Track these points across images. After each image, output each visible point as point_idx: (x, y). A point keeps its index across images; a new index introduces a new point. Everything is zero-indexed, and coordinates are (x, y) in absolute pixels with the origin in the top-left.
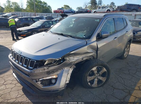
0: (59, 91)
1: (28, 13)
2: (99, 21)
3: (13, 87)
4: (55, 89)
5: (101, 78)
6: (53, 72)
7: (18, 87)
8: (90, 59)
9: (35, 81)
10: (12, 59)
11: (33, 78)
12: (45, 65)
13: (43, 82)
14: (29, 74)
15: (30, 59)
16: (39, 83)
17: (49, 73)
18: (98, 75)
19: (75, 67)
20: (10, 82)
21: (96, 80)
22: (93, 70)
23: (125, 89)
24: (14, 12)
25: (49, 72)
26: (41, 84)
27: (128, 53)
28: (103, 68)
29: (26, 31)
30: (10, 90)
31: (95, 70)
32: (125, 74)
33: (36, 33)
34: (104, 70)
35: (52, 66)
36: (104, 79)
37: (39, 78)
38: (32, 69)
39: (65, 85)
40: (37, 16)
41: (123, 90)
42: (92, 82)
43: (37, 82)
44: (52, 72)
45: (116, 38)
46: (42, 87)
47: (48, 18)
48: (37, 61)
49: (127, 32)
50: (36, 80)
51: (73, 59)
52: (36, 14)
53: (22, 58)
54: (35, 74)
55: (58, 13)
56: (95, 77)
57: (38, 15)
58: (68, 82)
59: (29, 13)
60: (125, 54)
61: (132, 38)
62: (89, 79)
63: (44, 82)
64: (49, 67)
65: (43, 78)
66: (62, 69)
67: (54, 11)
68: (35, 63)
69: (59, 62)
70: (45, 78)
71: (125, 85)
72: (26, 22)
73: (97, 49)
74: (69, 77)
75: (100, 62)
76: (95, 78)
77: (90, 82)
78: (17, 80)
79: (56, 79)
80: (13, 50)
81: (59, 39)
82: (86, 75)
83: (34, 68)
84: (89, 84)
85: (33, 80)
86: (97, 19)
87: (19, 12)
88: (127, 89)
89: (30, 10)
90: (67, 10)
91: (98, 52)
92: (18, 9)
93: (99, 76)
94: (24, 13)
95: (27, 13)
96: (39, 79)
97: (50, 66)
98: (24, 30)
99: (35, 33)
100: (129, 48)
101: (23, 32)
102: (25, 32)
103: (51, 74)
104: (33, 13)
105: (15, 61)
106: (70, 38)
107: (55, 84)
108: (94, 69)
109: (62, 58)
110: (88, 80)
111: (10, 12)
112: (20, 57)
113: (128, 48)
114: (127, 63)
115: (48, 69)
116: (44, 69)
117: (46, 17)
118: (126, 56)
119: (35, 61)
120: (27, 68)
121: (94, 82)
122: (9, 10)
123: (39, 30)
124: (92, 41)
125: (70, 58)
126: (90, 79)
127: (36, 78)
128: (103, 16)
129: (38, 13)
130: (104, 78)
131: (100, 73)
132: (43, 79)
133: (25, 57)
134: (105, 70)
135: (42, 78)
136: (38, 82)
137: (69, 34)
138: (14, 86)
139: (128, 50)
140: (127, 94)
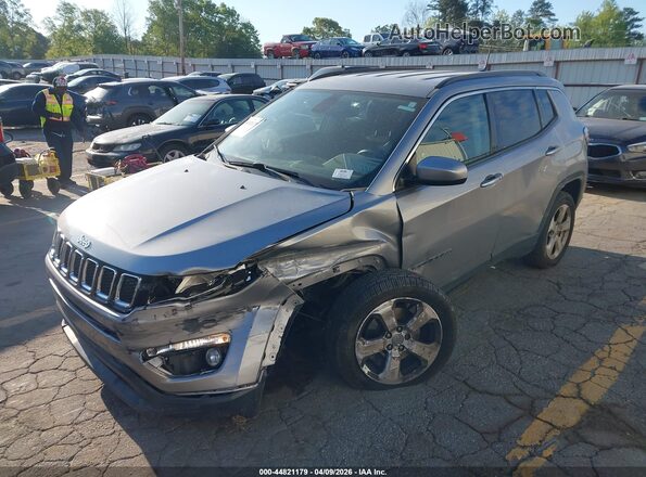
0: (234, 397)
1: (151, 58)
2: (413, 110)
3: (65, 381)
4: (220, 390)
5: (416, 348)
6: (211, 320)
7: (84, 384)
8: (372, 267)
9: (139, 355)
10: (59, 269)
11: (132, 344)
12: (179, 295)
13: (171, 361)
14: (115, 327)
15: (120, 271)
16: (157, 363)
17: (193, 326)
18: (403, 334)
19: (302, 302)
20: (56, 361)
21: (395, 353)
22: (379, 315)
23: (517, 391)
24: (91, 54)
25: (196, 320)
26: (163, 366)
27: (565, 239)
28: (420, 304)
29: (136, 146)
30: (52, 392)
31: (389, 314)
32: (536, 331)
33: (177, 153)
34: (426, 315)
35: (204, 298)
36: (430, 353)
37: (157, 345)
38: (128, 308)
39: (260, 371)
40: (190, 76)
41: (505, 397)
42: (378, 362)
43: (146, 358)
44: (207, 321)
45: (490, 178)
46: (169, 381)
47: (239, 81)
48: (147, 279)
49: (551, 149)
50: (144, 350)
51: (294, 268)
52: (189, 61)
53: (91, 265)
54: (137, 329)
55: (286, 55)
56: (389, 341)
57: (194, 67)
58: (270, 361)
59: (155, 58)
60: (549, 247)
61: (581, 173)
62: (364, 348)
63: (175, 361)
64: (192, 300)
65: (172, 344)
66: (249, 310)
67: (265, 48)
68: (138, 286)
69: (234, 282)
70: (180, 347)
71: (521, 379)
72: (140, 104)
73: (397, 227)
74: (276, 340)
75: (408, 280)
76: (391, 347)
77: (368, 361)
78: (80, 355)
79: (224, 350)
80: (63, 236)
81: (243, 187)
82: (351, 335)
83: (133, 307)
84: (366, 370)
85: (131, 351)
86: (407, 99)
87: (110, 57)
88: (523, 393)
89: (162, 47)
90: (327, 42)
91: (404, 239)
92: (107, 41)
93: (408, 337)
94: (132, 58)
95: (146, 59)
96: (156, 349)
97: (196, 299)
98: (125, 141)
99: (173, 155)
100: (569, 219)
101: (122, 148)
102: (130, 148)
103: (202, 330)
104: (174, 60)
105: (68, 278)
106: (290, 184)
107: (218, 367)
108: (384, 309)
109: (249, 266)
110: (360, 356)
111: (74, 55)
112: (84, 262)
113: (565, 220)
114: (558, 284)
115: (187, 308)
116: (175, 311)
117: (233, 77)
118: (556, 254)
119: (136, 280)
120: (110, 305)
121: (388, 365)
122: (70, 49)
123: (192, 140)
124: (377, 197)
125: (282, 264)
126: (366, 348)
127: (142, 343)
128: (437, 87)
129: (197, 61)
130: (427, 347)
131: (410, 325)
132: (171, 347)
133: (102, 263)
134: (430, 312)
135: (168, 346)
136: (150, 361)
137: (292, 165)
138: (68, 376)
139: (567, 226)
140: (519, 412)
